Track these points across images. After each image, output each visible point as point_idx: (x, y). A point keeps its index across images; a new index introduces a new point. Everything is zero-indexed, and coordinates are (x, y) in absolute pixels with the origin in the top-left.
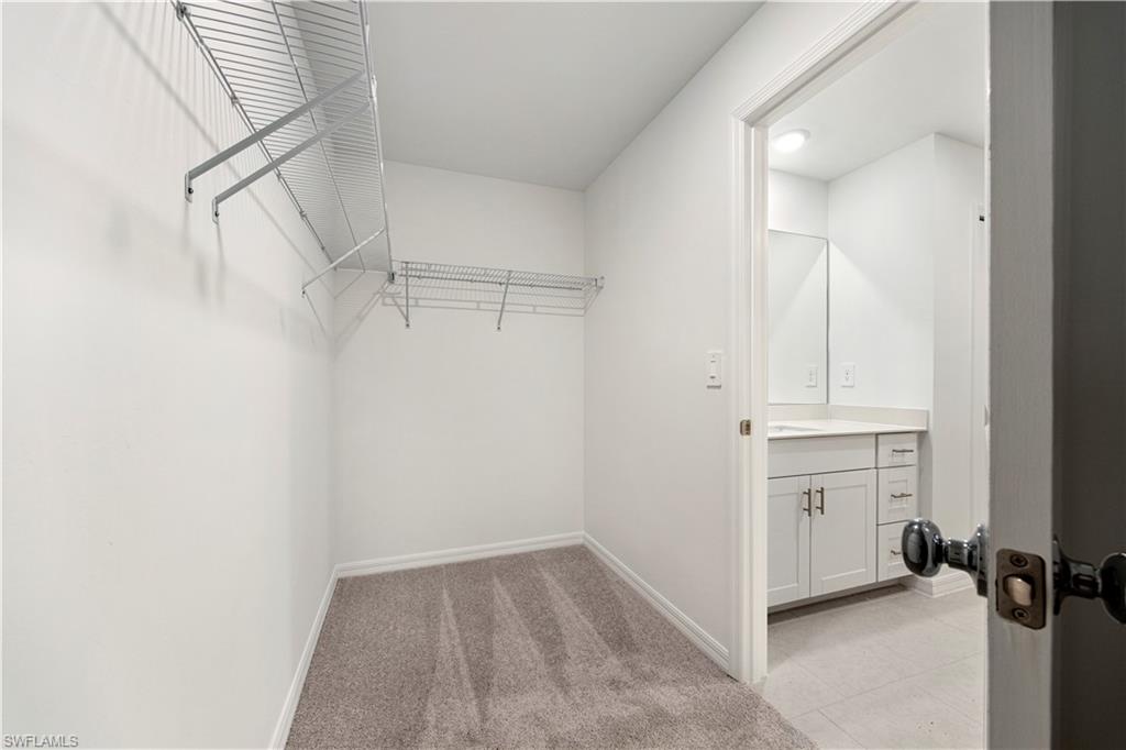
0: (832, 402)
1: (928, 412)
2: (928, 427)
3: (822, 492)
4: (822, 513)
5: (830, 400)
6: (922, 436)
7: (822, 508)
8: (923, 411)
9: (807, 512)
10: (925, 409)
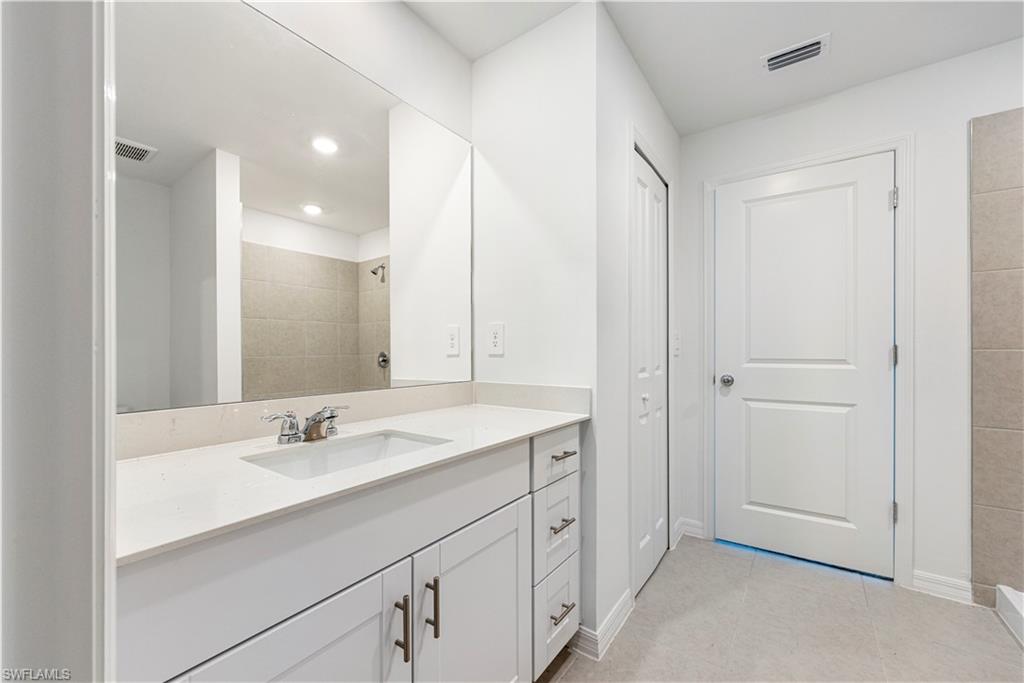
0: (477, 380)
1: (591, 391)
2: (591, 415)
3: (434, 587)
4: (436, 635)
5: (476, 375)
6: (585, 426)
7: (435, 623)
8: (586, 389)
9: (400, 651)
10: (588, 387)
